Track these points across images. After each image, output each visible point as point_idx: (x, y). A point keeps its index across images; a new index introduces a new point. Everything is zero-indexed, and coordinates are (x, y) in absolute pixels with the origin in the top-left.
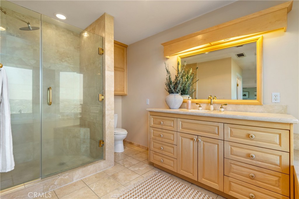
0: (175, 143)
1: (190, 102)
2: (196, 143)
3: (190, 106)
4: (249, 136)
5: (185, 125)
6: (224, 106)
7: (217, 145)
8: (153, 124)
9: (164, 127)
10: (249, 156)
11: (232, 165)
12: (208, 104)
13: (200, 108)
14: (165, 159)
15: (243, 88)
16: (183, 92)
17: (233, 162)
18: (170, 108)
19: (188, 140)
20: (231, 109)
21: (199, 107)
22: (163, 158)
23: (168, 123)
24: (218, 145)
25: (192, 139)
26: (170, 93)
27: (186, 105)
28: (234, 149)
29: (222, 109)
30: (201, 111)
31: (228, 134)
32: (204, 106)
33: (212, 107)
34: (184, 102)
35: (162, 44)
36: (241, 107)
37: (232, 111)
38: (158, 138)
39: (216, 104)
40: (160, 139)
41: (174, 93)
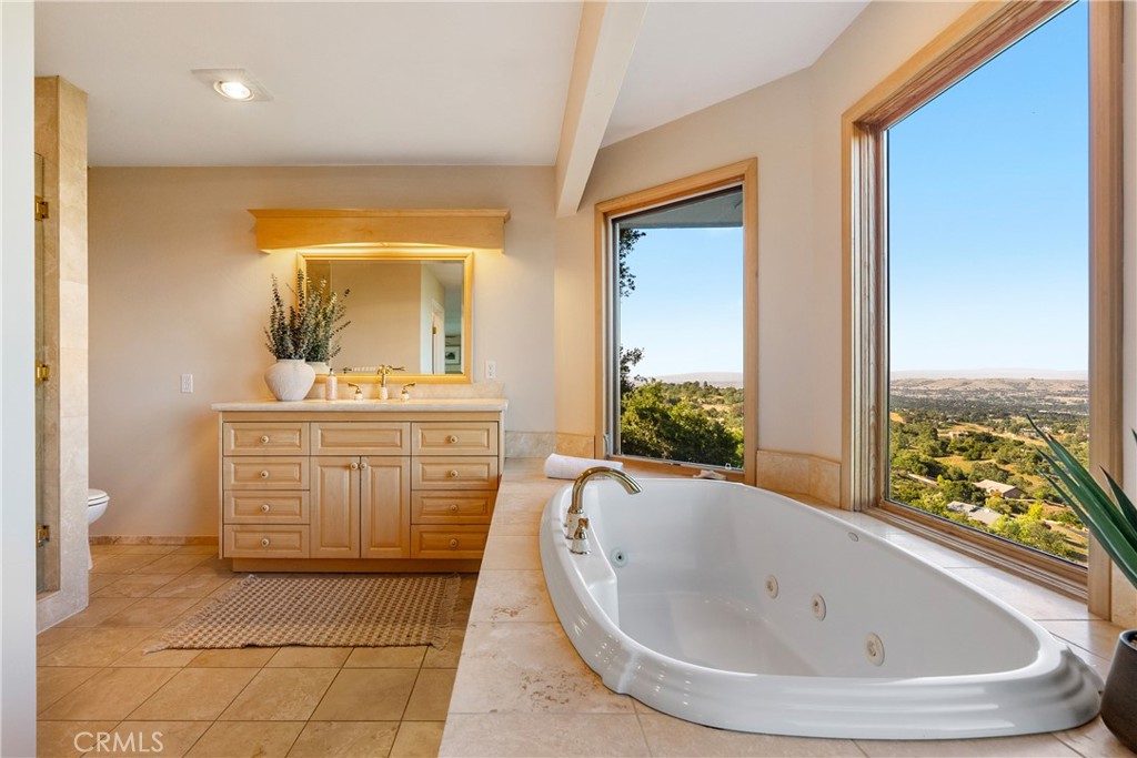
0: (304, 485)
1: (334, 380)
2: (355, 474)
3: (334, 393)
4: (449, 440)
5: (331, 437)
6: (408, 389)
7: (398, 469)
8: (236, 446)
9: (272, 451)
10: (450, 476)
11: (425, 501)
12: (375, 383)
13: (360, 396)
14: (272, 536)
15: (447, 337)
16: (314, 355)
17: (425, 494)
18: (279, 400)
19: (338, 471)
20: (421, 394)
21: (357, 392)
22: (268, 535)
23: (285, 438)
24: (401, 467)
25: (348, 467)
26: (279, 358)
27: (322, 390)
28: (427, 468)
29: (406, 396)
30: (361, 401)
31: (417, 442)
32: (367, 389)
33: (384, 392)
34: (317, 382)
35: (251, 211)
36: (440, 389)
37: (422, 398)
38: (252, 485)
39: (392, 385)
40: (260, 485)
41: (290, 358)
